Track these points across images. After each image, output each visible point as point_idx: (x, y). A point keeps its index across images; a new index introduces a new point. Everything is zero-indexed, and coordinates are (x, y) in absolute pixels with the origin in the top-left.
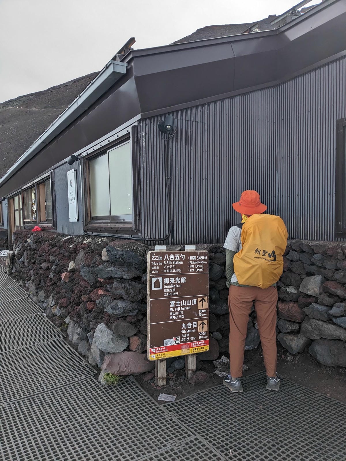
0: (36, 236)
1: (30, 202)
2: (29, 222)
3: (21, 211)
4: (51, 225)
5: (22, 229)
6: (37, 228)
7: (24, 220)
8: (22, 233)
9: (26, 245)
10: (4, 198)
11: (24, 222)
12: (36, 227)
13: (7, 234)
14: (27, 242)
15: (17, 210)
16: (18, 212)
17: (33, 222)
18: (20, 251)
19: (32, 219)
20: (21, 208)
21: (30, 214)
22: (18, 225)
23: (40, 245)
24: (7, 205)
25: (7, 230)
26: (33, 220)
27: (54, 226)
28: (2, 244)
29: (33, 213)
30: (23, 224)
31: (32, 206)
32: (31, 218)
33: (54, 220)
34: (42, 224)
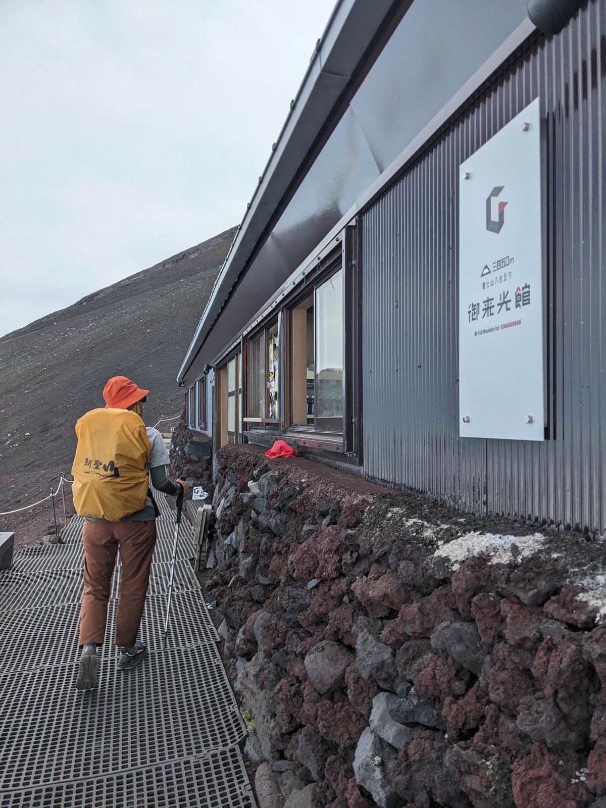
0: (278, 480)
1: (262, 371)
2: (257, 424)
3: (240, 396)
4: (338, 440)
5: (240, 441)
6: (281, 449)
7: (246, 420)
8: (237, 457)
9: (245, 500)
10: (209, 368)
11: (245, 425)
12: (277, 445)
13: (211, 447)
14: (249, 491)
15: (231, 394)
16: (234, 397)
17: (267, 424)
18: (229, 512)
19: (267, 416)
20: (240, 387)
21: (262, 402)
22: (233, 430)
23: (292, 523)
24: (213, 384)
25: (211, 440)
26: (269, 421)
27: (350, 448)
28: (200, 470)
29: (269, 401)
30: (243, 430)
31: (267, 380)
32: (263, 413)
33: (349, 425)
34: (295, 435)
